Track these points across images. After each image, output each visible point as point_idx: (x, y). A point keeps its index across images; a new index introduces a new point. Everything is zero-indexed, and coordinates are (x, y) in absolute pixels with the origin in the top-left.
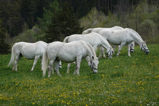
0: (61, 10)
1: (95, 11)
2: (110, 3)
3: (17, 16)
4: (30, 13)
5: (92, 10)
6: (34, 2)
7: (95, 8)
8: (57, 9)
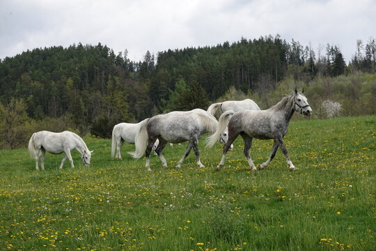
0: (189, 90)
1: (233, 90)
2: (251, 81)
3: (146, 99)
4: (160, 95)
5: (230, 89)
6: (164, 83)
7: (233, 87)
8: (183, 88)
